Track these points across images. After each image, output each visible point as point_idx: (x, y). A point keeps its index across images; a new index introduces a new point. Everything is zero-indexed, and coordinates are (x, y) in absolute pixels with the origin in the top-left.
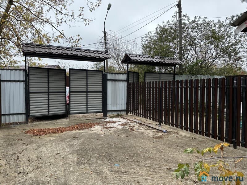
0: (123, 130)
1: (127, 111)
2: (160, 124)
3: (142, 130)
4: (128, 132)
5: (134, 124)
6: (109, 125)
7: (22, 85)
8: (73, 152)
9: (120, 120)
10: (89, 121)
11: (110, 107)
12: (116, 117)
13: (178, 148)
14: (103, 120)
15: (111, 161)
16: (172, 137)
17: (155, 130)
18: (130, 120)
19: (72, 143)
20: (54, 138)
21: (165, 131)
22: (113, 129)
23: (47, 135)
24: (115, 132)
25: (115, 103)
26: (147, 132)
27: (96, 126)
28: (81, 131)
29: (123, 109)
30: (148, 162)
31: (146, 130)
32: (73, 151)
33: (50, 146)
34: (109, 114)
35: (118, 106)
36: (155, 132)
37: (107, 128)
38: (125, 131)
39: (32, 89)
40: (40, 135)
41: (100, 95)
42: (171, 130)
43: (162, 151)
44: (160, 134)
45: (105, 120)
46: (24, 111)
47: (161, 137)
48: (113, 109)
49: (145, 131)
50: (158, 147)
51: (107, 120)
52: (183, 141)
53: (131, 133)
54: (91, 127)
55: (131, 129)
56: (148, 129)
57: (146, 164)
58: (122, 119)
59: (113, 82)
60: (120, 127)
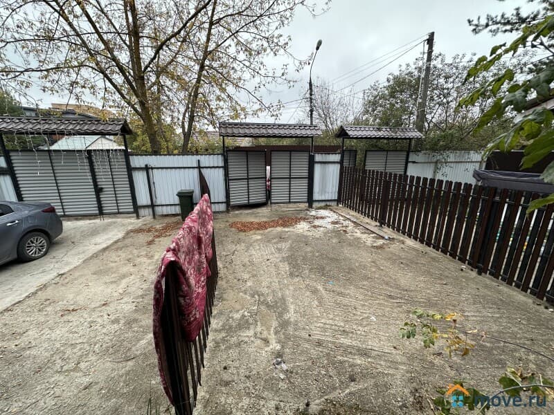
0: (333, 231)
1: (338, 201)
2: (381, 226)
3: (358, 234)
4: (340, 234)
5: (347, 222)
6: (317, 223)
7: (221, 171)
8: (283, 260)
9: (329, 215)
10: (293, 214)
11: (316, 196)
12: (324, 209)
13: (402, 265)
14: (308, 213)
15: (325, 277)
16: (395, 247)
17: (373, 235)
18: (342, 216)
19: (279, 246)
20: (259, 237)
21: (387, 237)
22: (322, 229)
23: (251, 232)
24: (325, 234)
25: (323, 191)
26: (364, 236)
27: (302, 223)
28: (286, 229)
29: (333, 199)
30: (365, 283)
31: (362, 233)
32: (283, 257)
33: (258, 247)
34: (315, 205)
35: (327, 195)
36: (373, 237)
37: (315, 227)
38: (337, 233)
39: (231, 176)
40: (245, 231)
41: (306, 181)
42: (395, 237)
43: (382, 268)
44: (380, 242)
45: (311, 214)
46: (224, 200)
47: (381, 247)
48: (320, 199)
49: (362, 235)
50: (378, 263)
51: (313, 213)
52: (409, 255)
53: (344, 238)
54: (296, 224)
55: (344, 231)
56: (365, 233)
57: (364, 285)
58: (332, 213)
59: (323, 165)
60: (330, 227)
